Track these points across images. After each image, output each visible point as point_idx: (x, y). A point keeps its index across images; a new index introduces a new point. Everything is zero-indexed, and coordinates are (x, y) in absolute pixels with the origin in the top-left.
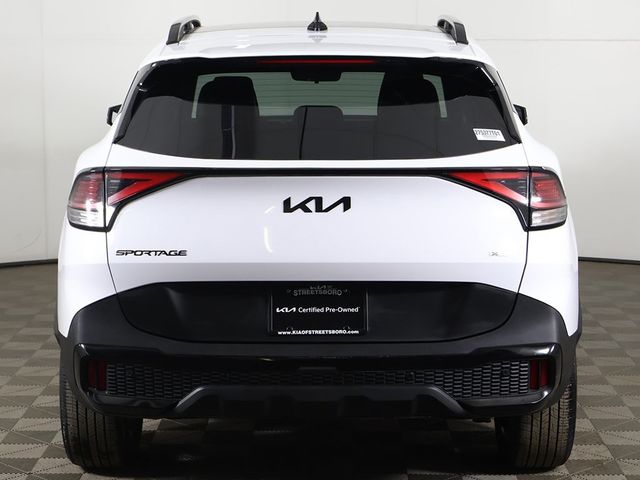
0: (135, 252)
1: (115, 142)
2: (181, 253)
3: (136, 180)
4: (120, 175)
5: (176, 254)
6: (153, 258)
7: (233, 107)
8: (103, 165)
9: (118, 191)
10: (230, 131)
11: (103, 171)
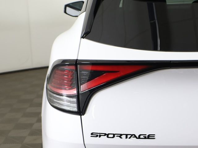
0: (107, 135)
1: (83, 37)
2: (149, 137)
3: (105, 72)
4: (90, 68)
5: (145, 138)
6: (124, 141)
7: (154, 4)
8: (76, 58)
9: (89, 80)
10: (155, 22)
11: (76, 63)
